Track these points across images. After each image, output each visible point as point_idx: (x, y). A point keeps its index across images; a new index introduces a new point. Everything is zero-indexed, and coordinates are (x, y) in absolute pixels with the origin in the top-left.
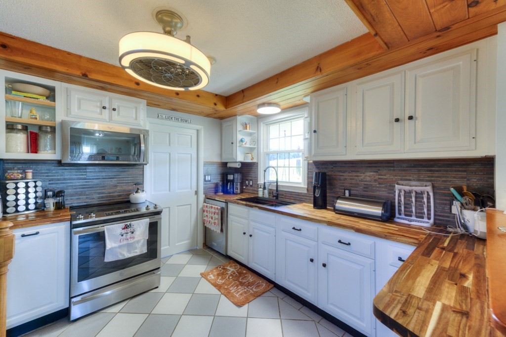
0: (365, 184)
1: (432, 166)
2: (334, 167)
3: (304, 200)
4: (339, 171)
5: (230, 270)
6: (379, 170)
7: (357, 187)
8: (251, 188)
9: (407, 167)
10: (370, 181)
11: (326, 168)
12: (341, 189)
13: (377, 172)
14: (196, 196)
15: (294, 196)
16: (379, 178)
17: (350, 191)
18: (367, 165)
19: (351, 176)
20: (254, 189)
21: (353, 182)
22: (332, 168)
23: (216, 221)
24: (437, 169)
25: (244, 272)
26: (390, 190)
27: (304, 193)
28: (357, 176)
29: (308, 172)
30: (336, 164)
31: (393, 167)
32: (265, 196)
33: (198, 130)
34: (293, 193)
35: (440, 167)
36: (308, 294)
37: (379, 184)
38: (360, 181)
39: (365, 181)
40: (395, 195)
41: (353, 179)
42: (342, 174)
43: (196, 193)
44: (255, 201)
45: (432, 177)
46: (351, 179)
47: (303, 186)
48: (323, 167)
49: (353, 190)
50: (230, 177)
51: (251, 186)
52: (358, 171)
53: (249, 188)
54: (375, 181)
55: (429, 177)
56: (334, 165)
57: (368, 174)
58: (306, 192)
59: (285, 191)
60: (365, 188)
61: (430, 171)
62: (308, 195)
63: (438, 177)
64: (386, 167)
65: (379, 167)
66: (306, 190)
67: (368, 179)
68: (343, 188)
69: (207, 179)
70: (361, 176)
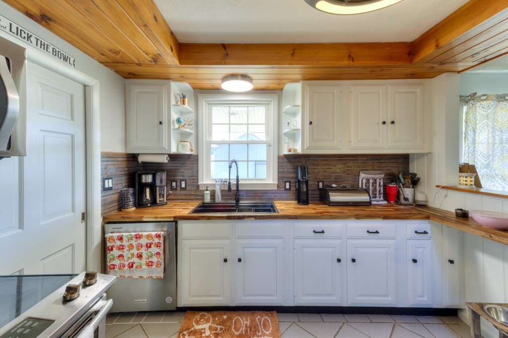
0: (336, 176)
1: (381, 159)
2: (307, 160)
3: (273, 197)
4: (313, 165)
5: (204, 329)
6: (347, 163)
7: (329, 179)
8: (184, 192)
9: (366, 160)
10: (340, 173)
11: (299, 162)
12: (315, 182)
13: (345, 164)
14: (84, 224)
15: (259, 195)
16: (347, 170)
17: (323, 182)
18: (337, 159)
19: (324, 169)
20: (188, 193)
21: (326, 174)
22: (306, 162)
23: (155, 259)
24: (383, 161)
25: (225, 317)
26: (354, 179)
27: (274, 190)
28: (330, 169)
29: (278, 166)
30: (309, 157)
31: (357, 160)
32: (217, 201)
33: (85, 86)
34: (258, 192)
35: (385, 160)
36: (333, 298)
37: (347, 174)
38: (331, 173)
39: (336, 173)
40: (359, 183)
41: (326, 172)
42: (316, 167)
43: (85, 217)
44: (207, 209)
45: (381, 167)
46: (324, 172)
47: (271, 182)
48: (296, 160)
49: (326, 182)
50: (147, 179)
51: (185, 189)
52: (330, 164)
53: (178, 192)
54: (344, 172)
55: (379, 167)
56: (307, 159)
57: (338, 166)
58: (276, 188)
59: (246, 190)
60: (336, 179)
61: (380, 163)
62: (278, 192)
63: (384, 167)
64: (352, 160)
65: (348, 160)
66: (276, 186)
67: (338, 170)
68: (317, 180)
69: (107, 186)
70: (332, 169)
